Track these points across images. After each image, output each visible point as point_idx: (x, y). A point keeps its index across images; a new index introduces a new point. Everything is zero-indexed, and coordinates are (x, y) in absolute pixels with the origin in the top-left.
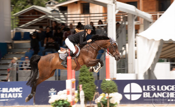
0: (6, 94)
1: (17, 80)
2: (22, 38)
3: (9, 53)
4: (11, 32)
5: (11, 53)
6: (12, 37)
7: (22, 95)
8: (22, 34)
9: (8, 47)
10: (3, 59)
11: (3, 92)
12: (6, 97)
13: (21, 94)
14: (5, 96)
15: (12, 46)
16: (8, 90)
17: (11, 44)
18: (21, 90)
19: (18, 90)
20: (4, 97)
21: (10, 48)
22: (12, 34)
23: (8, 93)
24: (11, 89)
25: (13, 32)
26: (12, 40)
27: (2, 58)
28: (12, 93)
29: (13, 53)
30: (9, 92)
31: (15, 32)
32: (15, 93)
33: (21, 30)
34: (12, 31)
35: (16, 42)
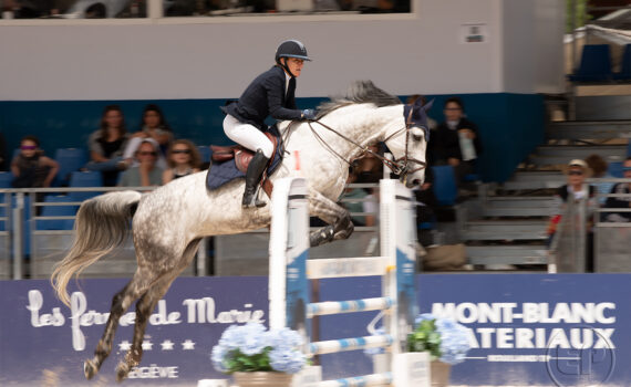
0: (541, 332)
1: (590, 267)
2: (617, 70)
3: (552, 141)
4: (562, 45)
5: (564, 142)
6: (568, 66)
7: (613, 338)
8: (616, 55)
9: (547, 116)
10: (522, 170)
11: (528, 320)
12: (541, 344)
13: (610, 331)
14: (533, 340)
15: (565, 109)
16: (551, 314)
17: (562, 100)
18: (607, 313)
19: (593, 312)
20: (530, 346)
21: (558, 116)
22: (568, 51)
23: (549, 328)
24: (561, 307)
25: (573, 43)
26: (569, 83)
27: (521, 166)
28: (566, 327)
29: (573, 143)
30: (555, 320)
31: (581, 44)
32: (582, 325)
33: (609, 34)
34: (568, 39)
35: (584, 91)
